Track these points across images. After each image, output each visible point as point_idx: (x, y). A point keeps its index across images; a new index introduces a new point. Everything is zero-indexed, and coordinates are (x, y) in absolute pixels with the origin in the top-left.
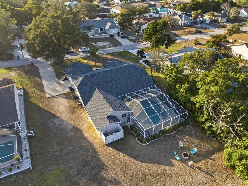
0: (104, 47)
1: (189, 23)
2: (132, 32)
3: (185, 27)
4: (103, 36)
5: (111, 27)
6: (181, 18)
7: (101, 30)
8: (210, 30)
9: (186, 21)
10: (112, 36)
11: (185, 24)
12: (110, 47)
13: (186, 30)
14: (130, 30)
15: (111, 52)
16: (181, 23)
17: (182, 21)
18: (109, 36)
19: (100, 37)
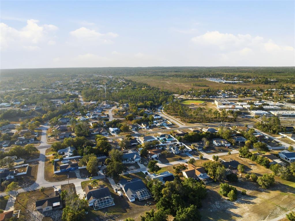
0: (132, 169)
1: (179, 152)
2: (147, 159)
3: (175, 155)
4: (133, 162)
5: (137, 158)
6: (174, 150)
7: (132, 158)
8: (188, 157)
9: (176, 152)
10: (136, 162)
11: (175, 153)
12: (135, 169)
13: (175, 157)
14: (146, 158)
15: (135, 172)
16: (174, 153)
17: (174, 151)
18: (135, 163)
19: (131, 163)
